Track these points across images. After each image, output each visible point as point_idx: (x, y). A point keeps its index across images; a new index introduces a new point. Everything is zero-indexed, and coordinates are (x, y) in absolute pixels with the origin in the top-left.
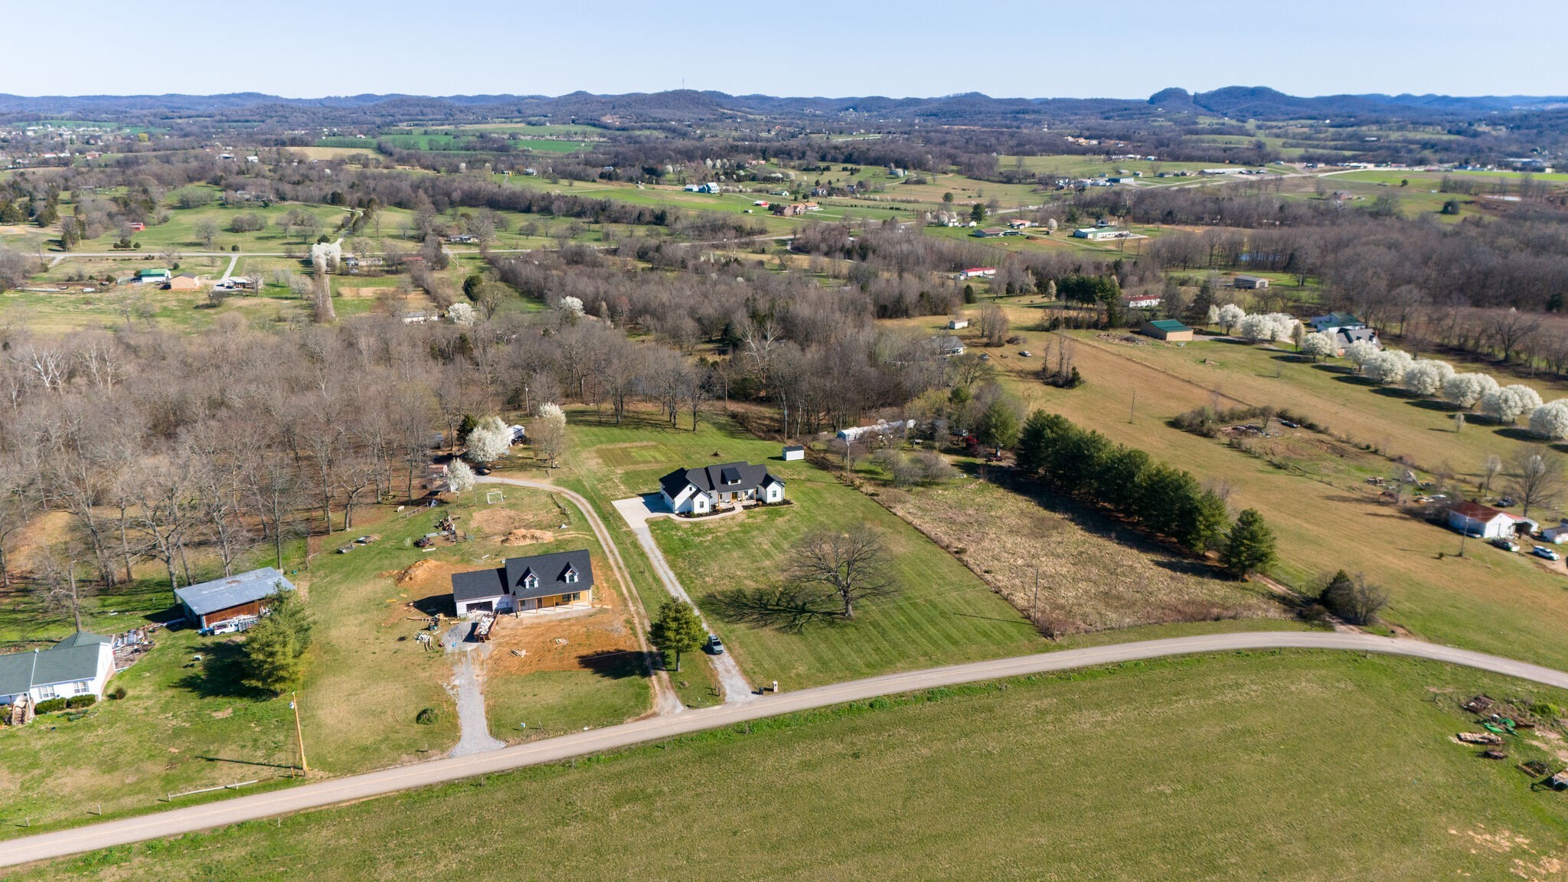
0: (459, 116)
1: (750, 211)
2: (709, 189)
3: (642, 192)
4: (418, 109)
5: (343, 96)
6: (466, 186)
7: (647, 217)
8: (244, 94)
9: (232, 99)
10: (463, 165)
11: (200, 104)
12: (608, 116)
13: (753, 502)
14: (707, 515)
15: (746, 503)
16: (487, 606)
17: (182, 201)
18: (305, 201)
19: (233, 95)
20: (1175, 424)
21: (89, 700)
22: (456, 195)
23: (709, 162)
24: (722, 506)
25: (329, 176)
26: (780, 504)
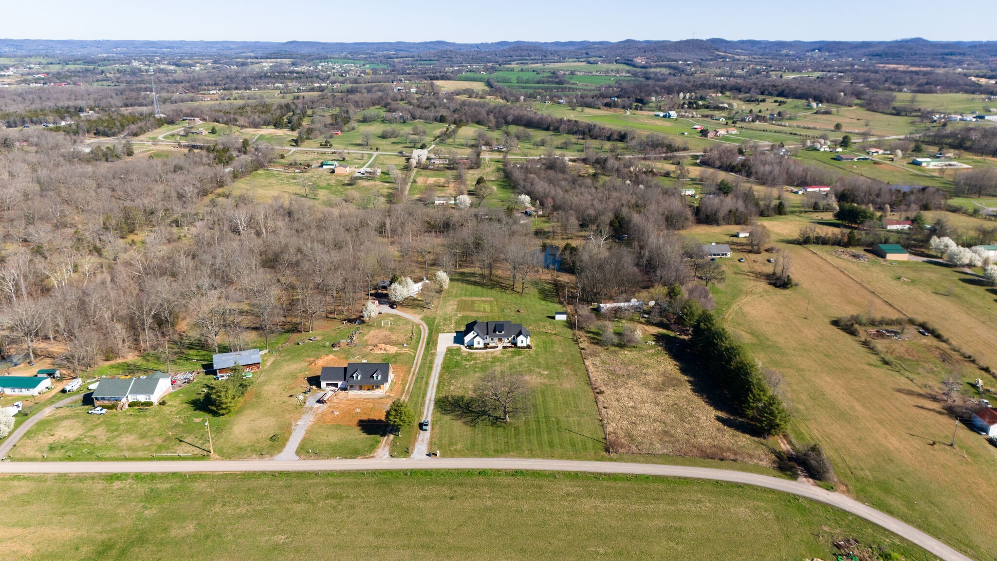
0: (550, 57)
1: (686, 133)
2: (670, 116)
3: (627, 117)
4: (527, 52)
5: (490, 42)
6: (516, 113)
7: (615, 136)
8: (437, 42)
9: (431, 45)
10: (522, 98)
11: (412, 48)
12: (639, 58)
13: (509, 345)
14: (481, 349)
15: (505, 345)
16: (336, 385)
17: (363, 118)
18: (425, 119)
19: (431, 43)
20: (836, 323)
21: (150, 404)
22: (510, 118)
23: (682, 95)
24: (492, 345)
25: (445, 104)
26: (524, 348)
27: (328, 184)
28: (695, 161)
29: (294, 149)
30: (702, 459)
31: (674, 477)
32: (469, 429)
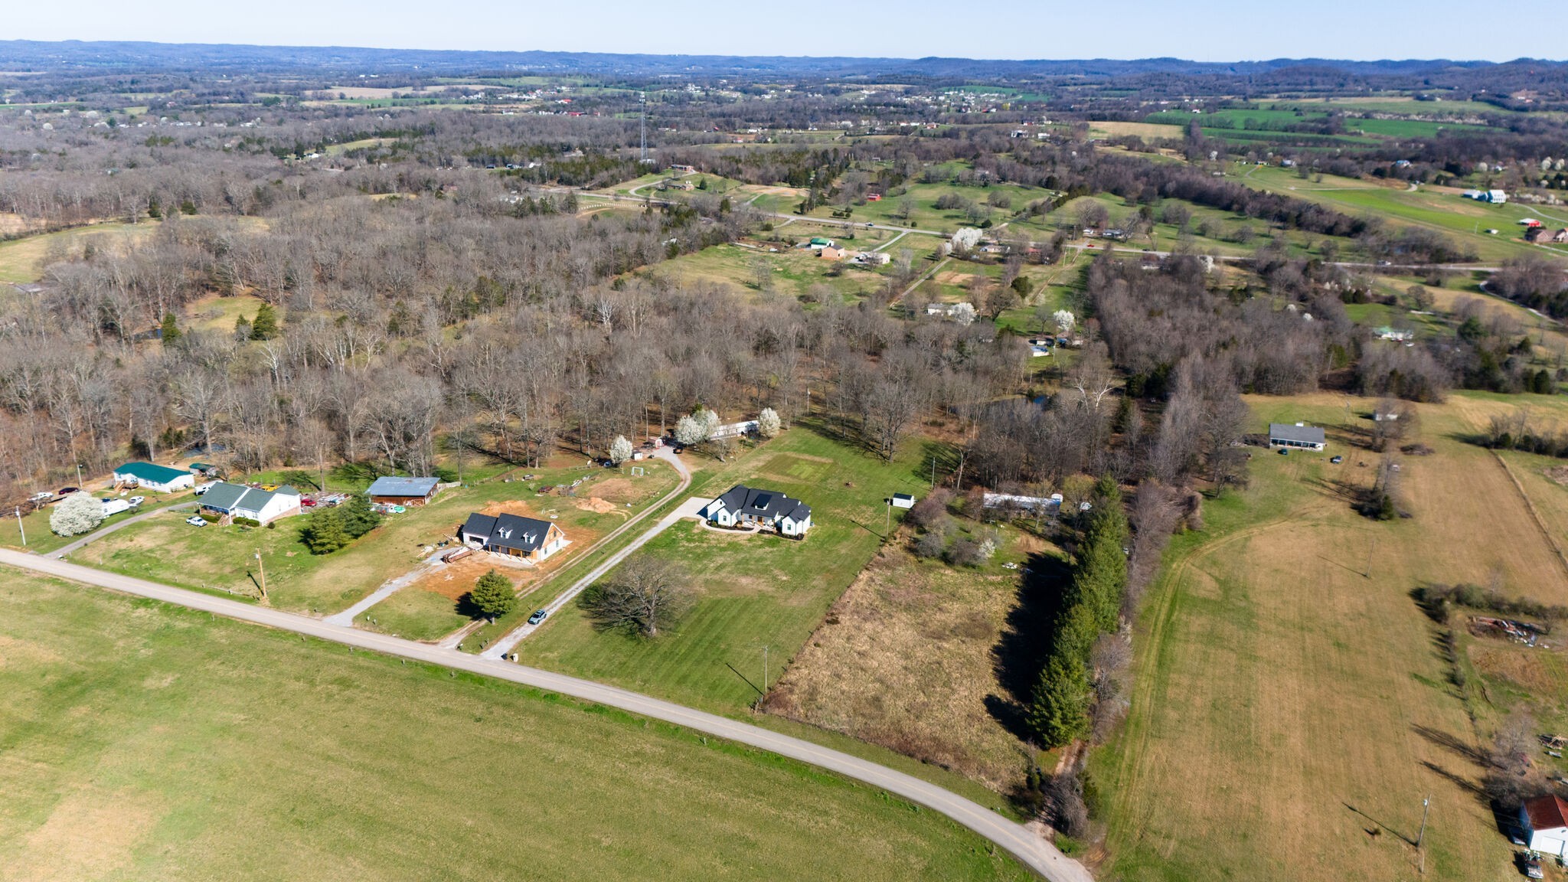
0: (1351, 86)
1: (1494, 232)
2: (1490, 198)
3: (1411, 196)
4: (1307, 79)
5: (1256, 60)
6: (1183, 178)
7: (1344, 228)
8: (1160, 59)
9: (1148, 65)
10: (1215, 153)
11: (1117, 69)
12: (1524, 92)
13: (771, 529)
15: (765, 528)
16: (481, 541)
19: (1151, 61)
21: (256, 524)
22: (1171, 186)
23: (1547, 162)
25: (1073, 158)
27: (804, 272)
28: (1477, 283)
29: (794, 218)
30: (892, 753)
31: (820, 768)
32: (593, 632)
